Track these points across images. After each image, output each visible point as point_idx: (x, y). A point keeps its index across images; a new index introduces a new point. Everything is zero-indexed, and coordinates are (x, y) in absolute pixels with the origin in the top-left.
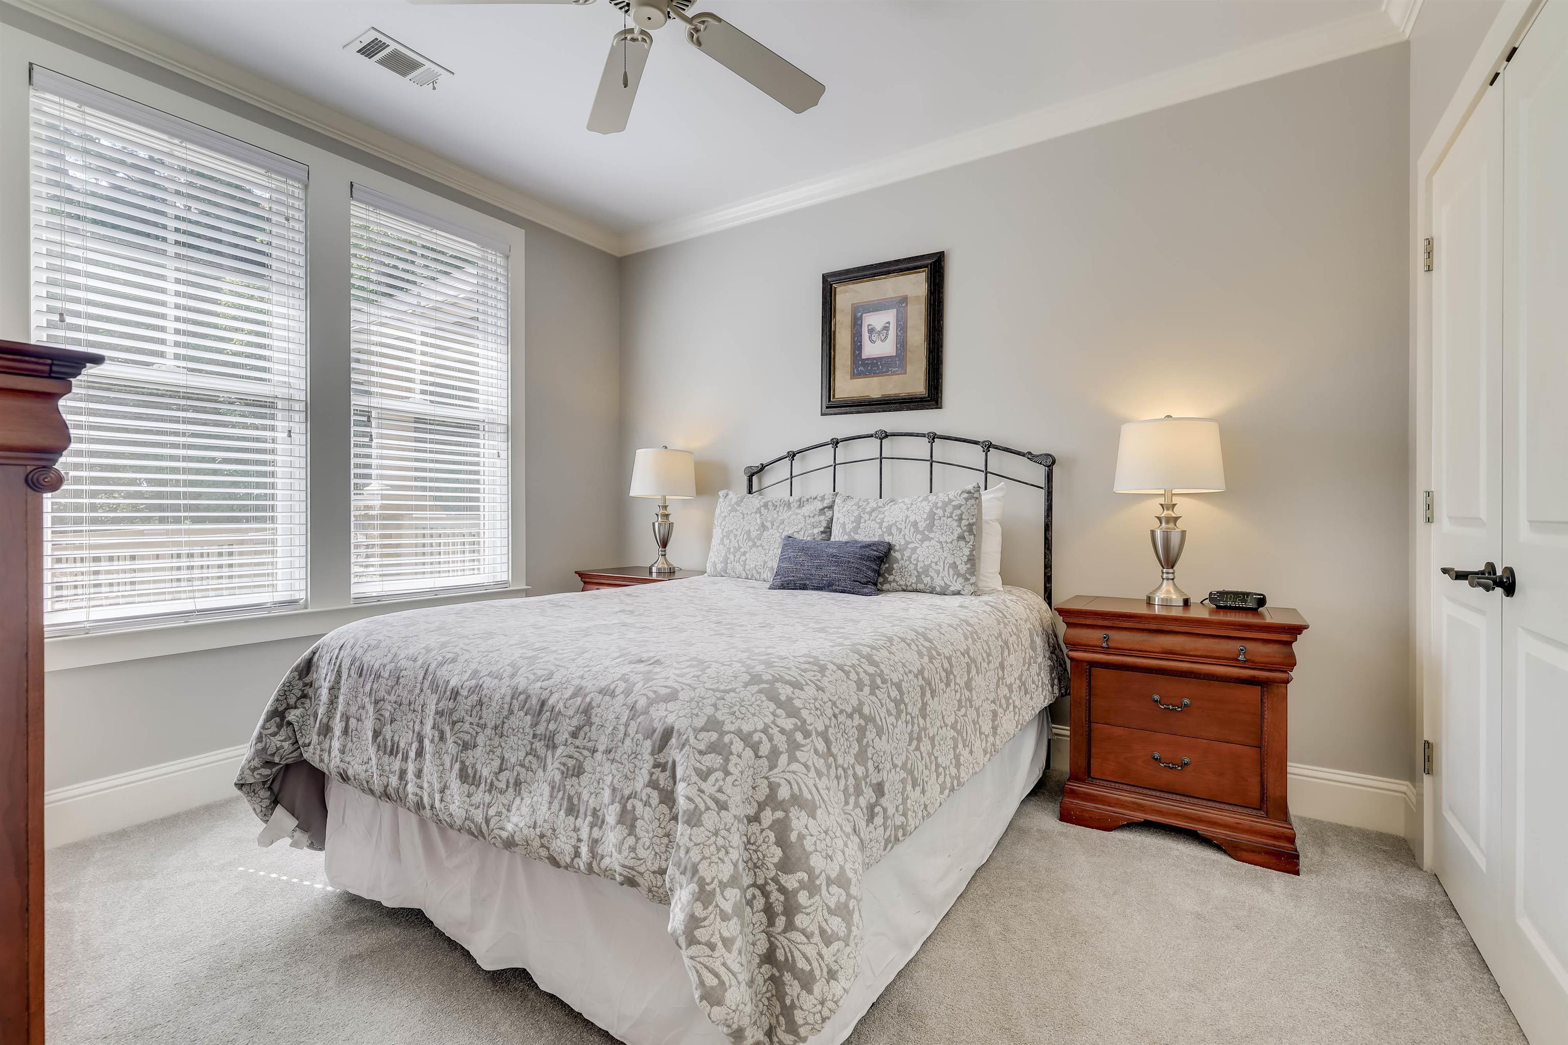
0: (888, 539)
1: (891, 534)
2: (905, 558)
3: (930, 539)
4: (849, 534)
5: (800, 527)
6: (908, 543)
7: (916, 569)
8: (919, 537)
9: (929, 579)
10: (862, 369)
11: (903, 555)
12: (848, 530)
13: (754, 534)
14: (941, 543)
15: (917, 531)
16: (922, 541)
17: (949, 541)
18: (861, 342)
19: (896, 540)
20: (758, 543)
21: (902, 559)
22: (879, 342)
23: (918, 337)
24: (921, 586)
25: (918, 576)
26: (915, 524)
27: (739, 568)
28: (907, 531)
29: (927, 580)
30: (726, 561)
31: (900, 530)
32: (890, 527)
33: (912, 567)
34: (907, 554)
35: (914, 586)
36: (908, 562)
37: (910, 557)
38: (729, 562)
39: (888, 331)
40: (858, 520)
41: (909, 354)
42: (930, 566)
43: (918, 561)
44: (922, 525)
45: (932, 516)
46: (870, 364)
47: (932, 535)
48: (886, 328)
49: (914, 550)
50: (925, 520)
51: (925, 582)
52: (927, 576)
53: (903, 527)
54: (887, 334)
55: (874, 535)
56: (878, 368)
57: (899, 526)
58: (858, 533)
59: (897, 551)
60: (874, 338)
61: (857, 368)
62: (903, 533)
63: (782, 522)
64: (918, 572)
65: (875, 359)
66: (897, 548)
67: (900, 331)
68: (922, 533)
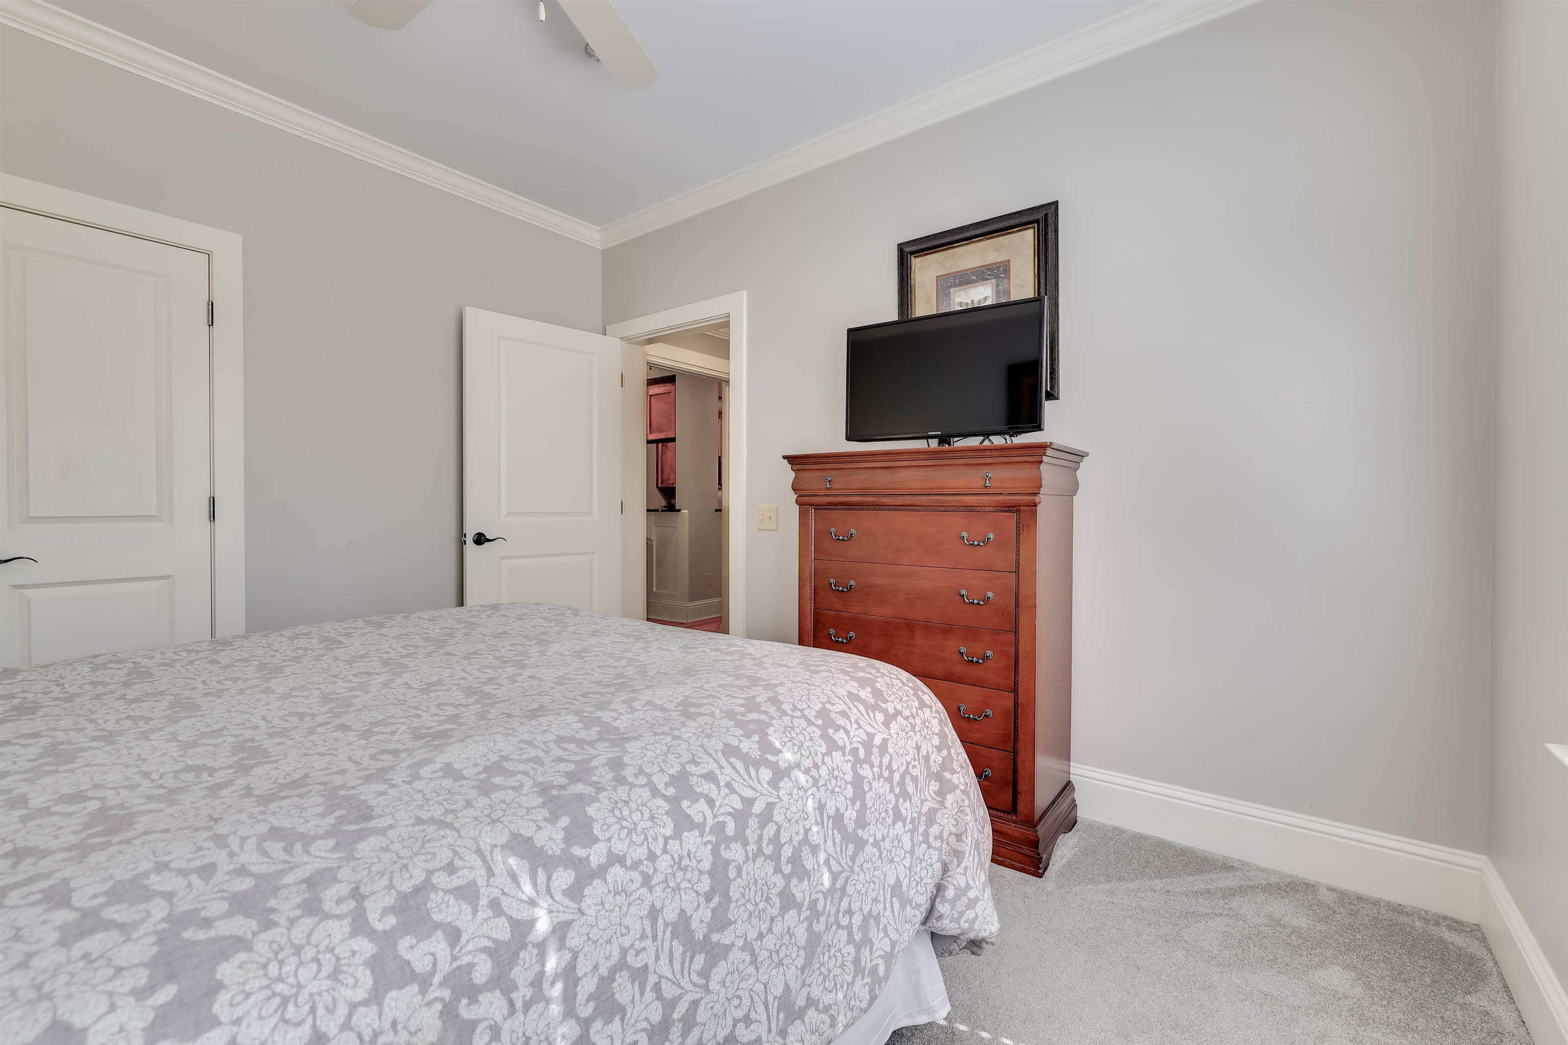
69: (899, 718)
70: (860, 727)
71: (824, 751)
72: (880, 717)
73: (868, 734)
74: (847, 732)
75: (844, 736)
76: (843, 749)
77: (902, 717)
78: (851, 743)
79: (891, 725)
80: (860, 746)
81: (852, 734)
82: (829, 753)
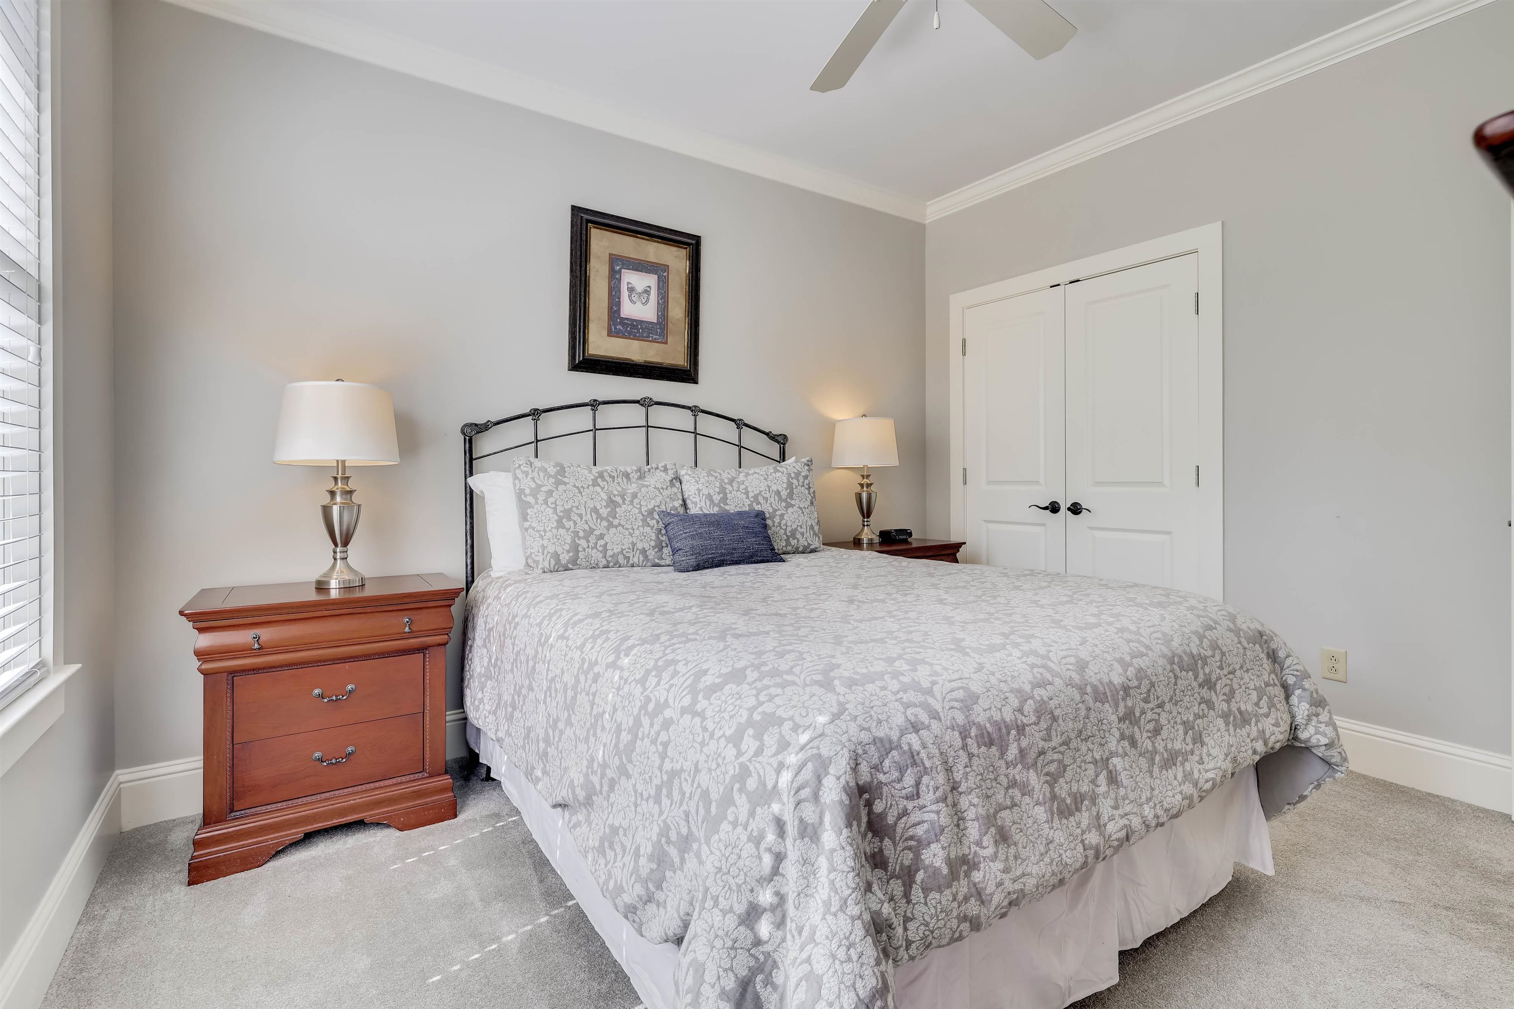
0: (757, 508)
1: (758, 503)
2: (776, 524)
3: (792, 506)
4: (718, 505)
5: (658, 501)
6: (775, 511)
7: (785, 533)
8: (784, 504)
9: (796, 541)
10: (621, 328)
11: (774, 522)
12: (717, 502)
13: (604, 512)
14: (801, 508)
15: (781, 499)
16: (787, 507)
17: (806, 506)
18: (619, 298)
19: (766, 508)
20: (616, 522)
21: (774, 526)
22: (639, 304)
23: (678, 310)
24: (789, 548)
25: (787, 540)
26: (778, 493)
27: (596, 555)
28: (772, 499)
29: (793, 542)
30: (575, 548)
31: (766, 499)
32: (756, 497)
33: (783, 531)
34: (777, 520)
35: (784, 549)
36: (779, 528)
37: (780, 524)
38: (580, 549)
39: (649, 295)
40: (723, 491)
41: (670, 325)
42: (796, 529)
43: (787, 526)
44: (784, 494)
45: (790, 486)
46: (630, 324)
47: (793, 502)
48: (647, 292)
49: (782, 516)
50: (786, 489)
51: (793, 544)
52: (794, 539)
53: (768, 495)
54: (648, 299)
55: (743, 505)
56: (638, 332)
57: (765, 495)
58: (727, 504)
59: (768, 518)
60: (634, 299)
61: (615, 326)
62: (769, 502)
63: (635, 495)
64: (787, 536)
65: (635, 320)
66: (767, 515)
67: (661, 299)
68: (785, 501)
69: (697, 720)
70: (668, 691)
71: (637, 678)
72: (687, 701)
73: (666, 701)
74: (658, 684)
75: (654, 683)
76: (645, 689)
77: (702, 722)
78: (651, 692)
79: (685, 716)
80: (654, 700)
81: (658, 688)
82: (637, 682)
